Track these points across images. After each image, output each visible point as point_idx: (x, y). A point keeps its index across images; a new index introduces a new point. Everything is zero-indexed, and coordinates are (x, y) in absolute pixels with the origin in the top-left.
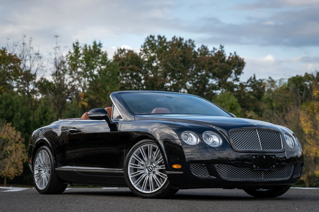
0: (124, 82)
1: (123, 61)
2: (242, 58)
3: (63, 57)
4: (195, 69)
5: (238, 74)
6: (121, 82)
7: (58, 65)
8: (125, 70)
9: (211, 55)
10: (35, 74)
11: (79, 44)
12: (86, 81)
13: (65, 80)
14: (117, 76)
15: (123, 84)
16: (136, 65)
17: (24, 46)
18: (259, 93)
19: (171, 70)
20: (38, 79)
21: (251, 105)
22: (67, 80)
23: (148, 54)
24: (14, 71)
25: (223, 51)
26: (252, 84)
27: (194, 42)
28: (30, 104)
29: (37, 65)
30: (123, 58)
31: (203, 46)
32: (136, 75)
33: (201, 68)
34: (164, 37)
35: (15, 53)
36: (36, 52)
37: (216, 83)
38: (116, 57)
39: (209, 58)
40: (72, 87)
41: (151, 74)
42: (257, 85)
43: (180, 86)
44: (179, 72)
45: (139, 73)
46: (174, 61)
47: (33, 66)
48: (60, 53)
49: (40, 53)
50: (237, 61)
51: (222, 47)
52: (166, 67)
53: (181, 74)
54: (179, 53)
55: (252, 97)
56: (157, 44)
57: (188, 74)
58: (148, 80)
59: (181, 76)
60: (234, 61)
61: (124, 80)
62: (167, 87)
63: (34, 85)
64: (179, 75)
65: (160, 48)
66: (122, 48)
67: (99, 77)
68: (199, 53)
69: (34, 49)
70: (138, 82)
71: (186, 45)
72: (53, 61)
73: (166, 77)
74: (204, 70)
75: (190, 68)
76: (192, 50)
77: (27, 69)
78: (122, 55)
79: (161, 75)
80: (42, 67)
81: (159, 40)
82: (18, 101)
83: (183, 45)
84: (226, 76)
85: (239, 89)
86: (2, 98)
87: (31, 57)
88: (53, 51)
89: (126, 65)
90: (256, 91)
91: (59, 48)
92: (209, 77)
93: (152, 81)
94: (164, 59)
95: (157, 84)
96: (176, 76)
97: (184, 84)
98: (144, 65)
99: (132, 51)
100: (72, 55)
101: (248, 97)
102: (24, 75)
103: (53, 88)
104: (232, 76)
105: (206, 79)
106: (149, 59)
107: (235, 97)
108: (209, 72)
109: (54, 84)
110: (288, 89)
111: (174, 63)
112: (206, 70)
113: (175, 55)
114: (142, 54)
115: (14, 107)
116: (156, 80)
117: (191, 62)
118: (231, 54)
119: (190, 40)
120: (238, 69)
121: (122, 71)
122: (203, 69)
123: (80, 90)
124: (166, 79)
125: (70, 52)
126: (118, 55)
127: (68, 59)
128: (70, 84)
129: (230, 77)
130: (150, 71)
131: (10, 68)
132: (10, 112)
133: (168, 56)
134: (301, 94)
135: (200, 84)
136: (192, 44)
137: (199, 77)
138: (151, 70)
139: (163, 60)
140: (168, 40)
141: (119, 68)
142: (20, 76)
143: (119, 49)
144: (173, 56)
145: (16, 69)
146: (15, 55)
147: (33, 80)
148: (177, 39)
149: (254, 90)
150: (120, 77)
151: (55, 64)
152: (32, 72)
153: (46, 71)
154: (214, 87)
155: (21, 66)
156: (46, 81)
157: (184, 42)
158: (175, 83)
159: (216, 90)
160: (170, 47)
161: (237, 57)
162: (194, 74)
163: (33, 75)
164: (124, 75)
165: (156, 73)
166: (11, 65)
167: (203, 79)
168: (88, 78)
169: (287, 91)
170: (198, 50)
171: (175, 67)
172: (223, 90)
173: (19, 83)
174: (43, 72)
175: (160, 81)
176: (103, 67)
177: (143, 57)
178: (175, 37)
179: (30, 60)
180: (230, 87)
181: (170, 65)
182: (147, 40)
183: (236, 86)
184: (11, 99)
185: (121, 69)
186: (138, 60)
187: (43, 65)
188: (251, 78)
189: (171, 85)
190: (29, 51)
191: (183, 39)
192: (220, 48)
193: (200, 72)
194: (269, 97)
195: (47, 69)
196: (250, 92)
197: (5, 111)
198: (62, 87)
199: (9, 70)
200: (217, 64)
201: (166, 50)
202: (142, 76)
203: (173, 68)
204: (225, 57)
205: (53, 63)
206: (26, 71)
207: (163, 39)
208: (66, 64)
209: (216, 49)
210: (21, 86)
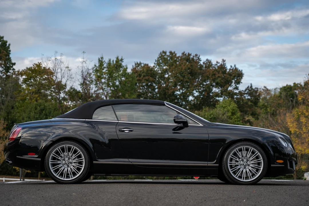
0: (141, 91)
1: (139, 73)
2: (241, 70)
3: (89, 70)
4: (200, 80)
5: (238, 83)
6: (139, 90)
7: (84, 77)
8: (142, 81)
9: (215, 68)
10: (66, 84)
11: (104, 59)
12: (109, 90)
13: (91, 89)
14: (135, 86)
15: (140, 92)
16: (151, 77)
17: (56, 61)
18: (255, 99)
19: (180, 80)
20: (68, 88)
21: (249, 110)
22: (92, 89)
23: (161, 67)
24: (48, 82)
25: (224, 64)
26: (250, 92)
27: (199, 56)
28: (61, 109)
29: (67, 77)
30: (140, 71)
31: (207, 60)
32: (150, 85)
33: (206, 78)
34: (174, 52)
35: (49, 67)
36: (66, 66)
37: (219, 91)
38: (134, 70)
39: (213, 71)
40: (97, 95)
41: (163, 84)
42: (254, 93)
43: (188, 94)
44: (187, 82)
45: (153, 83)
46: (183, 73)
47: (64, 77)
48: (86, 66)
49: (69, 66)
50: (237, 73)
51: (224, 61)
52: (176, 78)
53: (189, 84)
54: (187, 66)
55: (250, 103)
56: (169, 58)
57: (195, 84)
58: (161, 89)
59: (189, 85)
60: (234, 72)
61: (141, 89)
62: (177, 95)
63: (64, 93)
64: (187, 85)
65: (171, 62)
66: (139, 63)
67: (120, 86)
68: (204, 66)
69: (64, 63)
70: (152, 91)
71: (193, 59)
72: (80, 73)
73: (176, 86)
74: (208, 81)
75: (197, 79)
76: (199, 63)
77: (58, 80)
78: (139, 68)
79: (172, 84)
80: (71, 78)
81: (171, 56)
82: (51, 107)
83: (191, 59)
84: (228, 85)
85: (238, 97)
86: (37, 105)
87: (61, 70)
88: (80, 65)
89: (142, 77)
90: (253, 98)
91: (85, 62)
92: (213, 86)
93: (164, 89)
94: (175, 71)
95: (168, 92)
96: (185, 86)
97: (191, 92)
98: (157, 77)
99: (148, 65)
100: (97, 68)
101: (247, 103)
102: (56, 85)
103: (80, 96)
104: (233, 86)
105: (210, 88)
106: (162, 71)
107: (235, 103)
108: (213, 82)
109: (81, 93)
110: (280, 96)
111: (183, 75)
112: (210, 81)
113: (184, 68)
114: (156, 67)
115: (47, 112)
116: (168, 89)
117: (197, 74)
118: (231, 67)
119: (196, 55)
120: (237, 79)
121: (139, 81)
122: (208, 79)
123: (103, 98)
124: (176, 88)
125: (95, 66)
126: (135, 68)
127: (94, 71)
128: (95, 93)
129: (231, 87)
130: (162, 82)
131: (44, 80)
132: (44, 116)
133: (178, 68)
134: (292, 101)
135: (205, 93)
136: (198, 58)
137: (204, 86)
138: (163, 80)
139: (173, 72)
140: (177, 55)
141: (137, 79)
142: (53, 86)
143: (136, 63)
144: (182, 69)
145: (49, 80)
146: (49, 69)
147: (64, 89)
148: (186, 54)
149: (251, 97)
150: (138, 87)
151: (82, 76)
152: (63, 83)
153: (75, 82)
154: (217, 95)
155: (53, 78)
156: (74, 90)
157: (192, 57)
158: (184, 91)
159: (219, 98)
160: (179, 61)
161: (236, 69)
162: (200, 83)
163: (64, 86)
164: (141, 85)
165: (167, 83)
166: (45, 77)
167: (208, 87)
168: (110, 88)
169: (279, 98)
170: (204, 63)
171: (183, 78)
172: (224, 98)
173: (52, 92)
174: (72, 83)
175: (171, 90)
176: (123, 79)
177: (157, 70)
178: (184, 52)
179: (61, 72)
180: (231, 95)
181: (179, 76)
182: (160, 56)
183: (236, 94)
184: (45, 106)
185: (138, 80)
186: (152, 72)
187: (72, 77)
188: (249, 86)
189: (181, 93)
190: (60, 65)
191: (191, 55)
192: (222, 62)
193: (205, 82)
194: (264, 104)
195: (75, 80)
196: (248, 99)
197: (39, 115)
198: (87, 95)
199: (44, 81)
200: (220, 75)
201: (176, 63)
202: (156, 85)
203: (182, 79)
204: (226, 69)
205: (81, 75)
206: (58, 82)
207: (174, 54)
208: (92, 76)
209: (219, 63)
210: (54, 94)
